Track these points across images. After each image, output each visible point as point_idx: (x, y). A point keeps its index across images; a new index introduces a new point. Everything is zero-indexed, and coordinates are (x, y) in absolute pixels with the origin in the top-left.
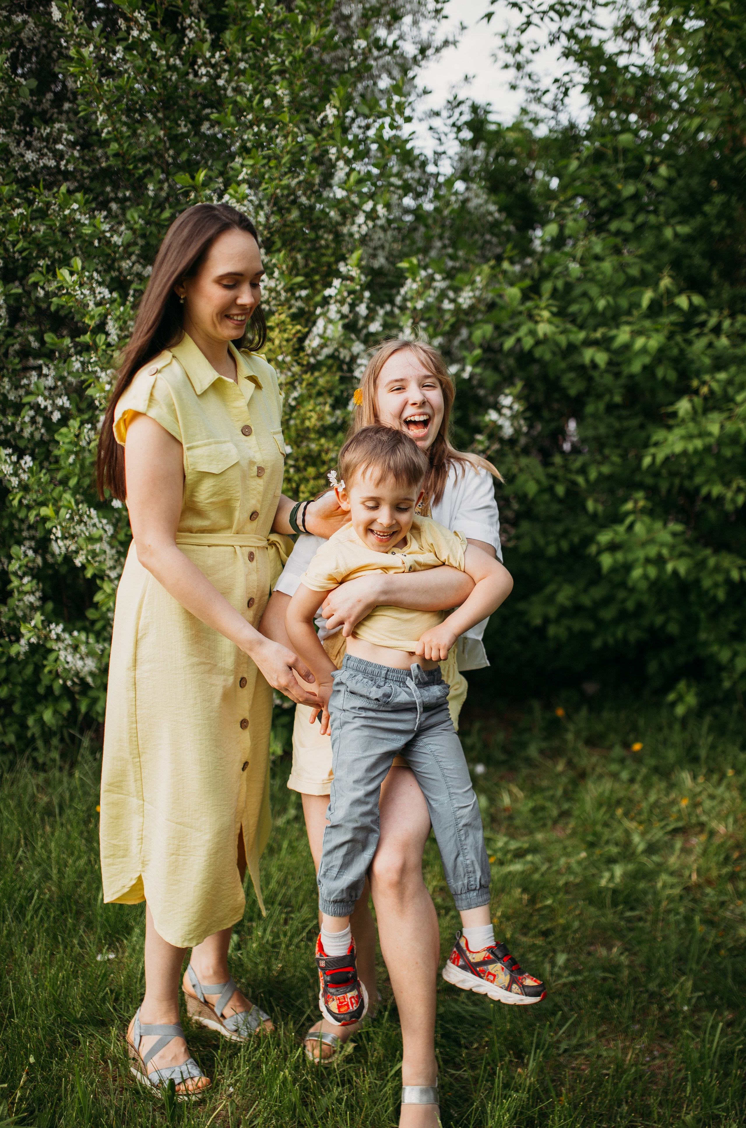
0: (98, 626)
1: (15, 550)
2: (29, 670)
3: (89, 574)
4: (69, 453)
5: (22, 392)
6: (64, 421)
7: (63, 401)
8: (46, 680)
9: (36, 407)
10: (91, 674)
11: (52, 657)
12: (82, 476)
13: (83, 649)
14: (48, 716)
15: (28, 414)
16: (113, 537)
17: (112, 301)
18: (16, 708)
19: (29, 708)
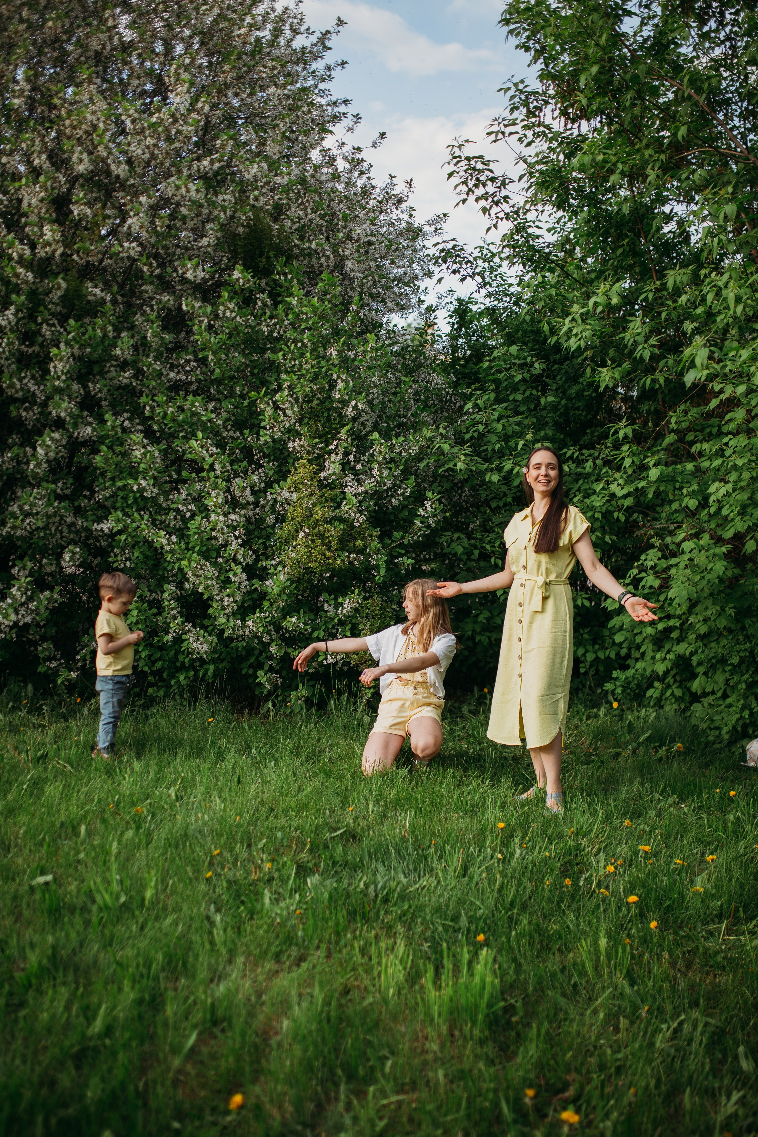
0: (210, 628)
1: (166, 586)
2: (172, 653)
3: (205, 597)
4: (195, 533)
5: (169, 502)
6: (192, 517)
7: (192, 507)
8: (181, 658)
9: (177, 510)
10: (206, 652)
11: (186, 643)
12: (202, 545)
13: (201, 639)
14: (182, 678)
15: (172, 515)
16: (218, 577)
17: (218, 454)
18: (165, 675)
19: (172, 676)
